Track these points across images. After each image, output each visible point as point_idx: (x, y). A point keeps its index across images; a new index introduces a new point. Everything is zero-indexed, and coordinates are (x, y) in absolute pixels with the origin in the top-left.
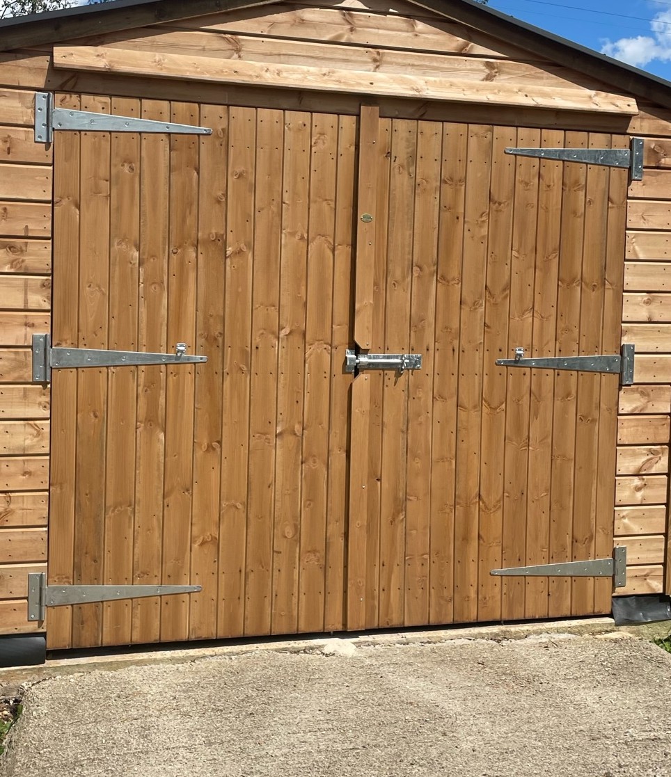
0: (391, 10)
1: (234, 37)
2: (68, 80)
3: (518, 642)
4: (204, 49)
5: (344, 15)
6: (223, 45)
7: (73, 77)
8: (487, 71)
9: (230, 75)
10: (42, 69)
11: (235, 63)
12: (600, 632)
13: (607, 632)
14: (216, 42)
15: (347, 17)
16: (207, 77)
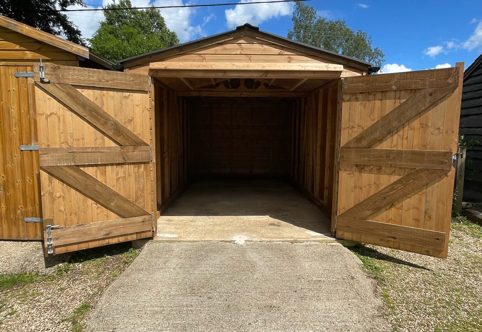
0: (255, 42)
1: (204, 55)
2: (155, 72)
3: (299, 244)
4: (194, 60)
5: (239, 45)
6: (201, 58)
7: (156, 71)
8: (289, 60)
9: (202, 67)
10: (147, 70)
11: (204, 63)
12: (329, 242)
13: (332, 242)
14: (198, 58)
15: (240, 46)
16: (194, 68)
